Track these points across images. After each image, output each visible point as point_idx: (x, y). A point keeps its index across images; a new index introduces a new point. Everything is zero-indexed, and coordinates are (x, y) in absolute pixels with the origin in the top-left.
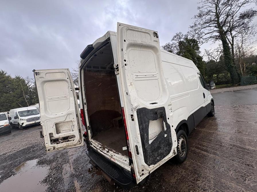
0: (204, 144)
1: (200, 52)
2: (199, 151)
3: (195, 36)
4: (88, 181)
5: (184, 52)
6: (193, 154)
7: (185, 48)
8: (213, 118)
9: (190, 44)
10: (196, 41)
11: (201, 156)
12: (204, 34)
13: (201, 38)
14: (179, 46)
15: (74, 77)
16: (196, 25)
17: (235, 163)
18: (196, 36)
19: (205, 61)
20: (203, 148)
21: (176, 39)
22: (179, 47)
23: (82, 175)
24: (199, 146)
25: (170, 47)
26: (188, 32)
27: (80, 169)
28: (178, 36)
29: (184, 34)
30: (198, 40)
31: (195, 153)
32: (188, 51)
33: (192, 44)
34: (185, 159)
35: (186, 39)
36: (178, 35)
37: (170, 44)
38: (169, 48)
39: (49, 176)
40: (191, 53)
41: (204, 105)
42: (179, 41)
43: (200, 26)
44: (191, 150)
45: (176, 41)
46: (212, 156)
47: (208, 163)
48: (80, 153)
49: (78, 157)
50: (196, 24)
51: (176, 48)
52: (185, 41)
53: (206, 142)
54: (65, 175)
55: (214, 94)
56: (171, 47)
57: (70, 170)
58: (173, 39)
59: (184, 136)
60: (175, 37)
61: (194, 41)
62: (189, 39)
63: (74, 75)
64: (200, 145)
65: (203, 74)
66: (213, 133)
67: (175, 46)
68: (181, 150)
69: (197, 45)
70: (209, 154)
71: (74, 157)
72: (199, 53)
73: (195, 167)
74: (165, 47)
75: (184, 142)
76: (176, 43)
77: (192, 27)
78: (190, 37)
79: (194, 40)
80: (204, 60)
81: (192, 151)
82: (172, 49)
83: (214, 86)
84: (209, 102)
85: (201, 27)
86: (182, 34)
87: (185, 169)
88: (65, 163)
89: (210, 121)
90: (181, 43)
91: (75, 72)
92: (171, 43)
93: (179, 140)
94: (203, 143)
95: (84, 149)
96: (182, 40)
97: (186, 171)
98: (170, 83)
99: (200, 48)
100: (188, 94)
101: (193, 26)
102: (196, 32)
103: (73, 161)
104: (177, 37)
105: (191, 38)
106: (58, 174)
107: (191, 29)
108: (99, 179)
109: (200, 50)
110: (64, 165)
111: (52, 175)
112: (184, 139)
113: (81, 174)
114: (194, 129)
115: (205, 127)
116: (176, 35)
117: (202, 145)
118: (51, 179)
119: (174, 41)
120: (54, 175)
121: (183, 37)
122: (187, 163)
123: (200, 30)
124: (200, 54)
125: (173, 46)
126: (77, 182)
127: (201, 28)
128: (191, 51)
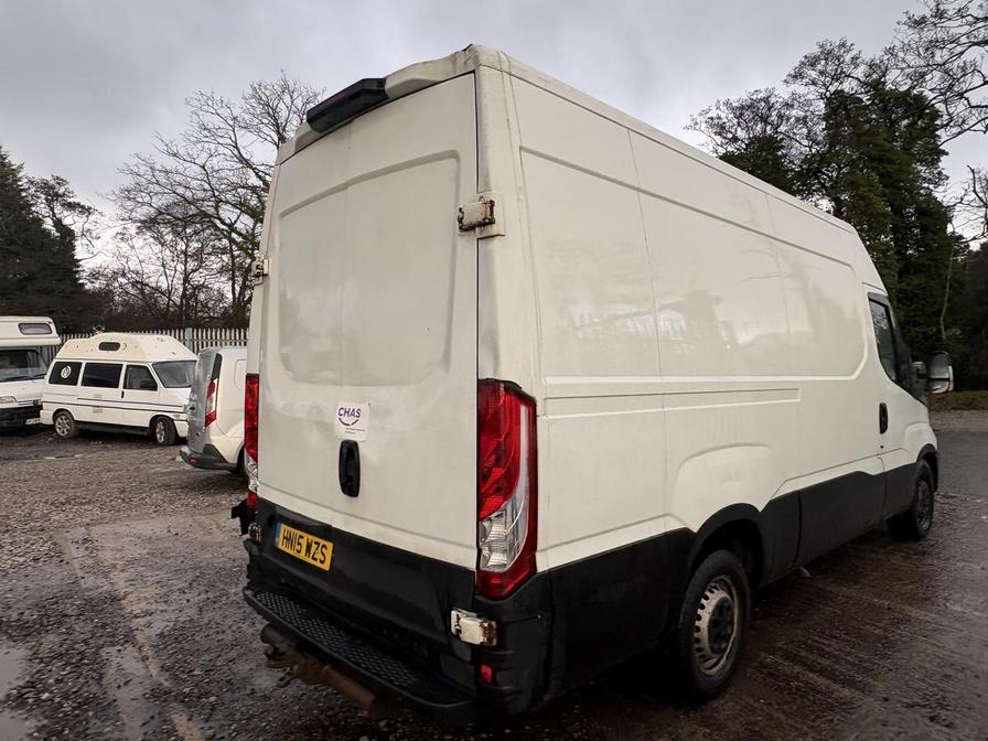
0: (829, 646)
1: (940, 178)
2: (798, 669)
3: (928, 77)
4: (241, 720)
5: (852, 163)
6: (764, 678)
7: (857, 139)
8: (914, 546)
9: (893, 123)
10: (927, 107)
11: (798, 688)
12: (978, 80)
13: (961, 95)
14: (826, 117)
15: (157, 188)
16: (940, 14)
17: (937, 730)
18: (935, 79)
19: (961, 237)
20: (820, 660)
21: (814, 74)
22: (824, 125)
23: (213, 699)
24: (803, 654)
25: (774, 117)
26: (890, 51)
27: (196, 673)
28: (829, 59)
29: (867, 56)
30: (941, 107)
31: (771, 675)
32: (872, 159)
33: (905, 122)
34: (721, 688)
35: (876, 86)
36: (827, 54)
37: (772, 100)
38: (765, 120)
39: (31, 685)
40: (888, 175)
41: (873, 468)
42: (832, 89)
43: (967, 29)
44: (761, 663)
45: (812, 88)
46: (848, 694)
47: (818, 717)
48: (192, 612)
49: (180, 624)
50: (941, 7)
51: (805, 131)
52: (865, 98)
53: (843, 640)
54: (119, 687)
55: (974, 434)
56: (780, 117)
57: (142, 672)
58: (797, 76)
59: (736, 581)
60: (813, 65)
61: (916, 107)
62: (889, 86)
63: (163, 180)
64: (810, 649)
65: (940, 311)
66: (889, 609)
67: (802, 114)
68: (707, 641)
69: (931, 131)
70: (835, 687)
71: (159, 625)
72: (937, 184)
73: (756, 724)
74: (742, 107)
75: (730, 608)
76: (811, 97)
77: (919, 23)
78: (896, 80)
79: (920, 98)
80: (959, 231)
81: (763, 665)
82: (783, 128)
83: (948, 380)
84: (909, 456)
85: (968, 34)
86: (853, 54)
87: (708, 727)
88: (113, 644)
89: (896, 560)
90: (839, 105)
91: (171, 163)
92: (783, 93)
93: (708, 593)
94: (825, 642)
95: (211, 595)
96: (848, 86)
97: (713, 731)
98: (729, 326)
99: (944, 153)
100: (791, 390)
101: (923, 20)
102: (938, 59)
103: (154, 638)
104: (819, 67)
105: (903, 89)
106: (81, 680)
107: (911, 31)
108: (296, 718)
109: (945, 164)
110: (106, 649)
111: (51, 681)
112: (731, 594)
113: (207, 694)
114: (798, 573)
115: (856, 583)
116: (816, 50)
117: (818, 649)
118: (47, 695)
119: (799, 88)
120: (58, 681)
121: (860, 72)
122: (725, 707)
123: (959, 49)
124: (941, 189)
125: (794, 112)
126: (190, 720)
127: (964, 39)
128: (891, 161)
